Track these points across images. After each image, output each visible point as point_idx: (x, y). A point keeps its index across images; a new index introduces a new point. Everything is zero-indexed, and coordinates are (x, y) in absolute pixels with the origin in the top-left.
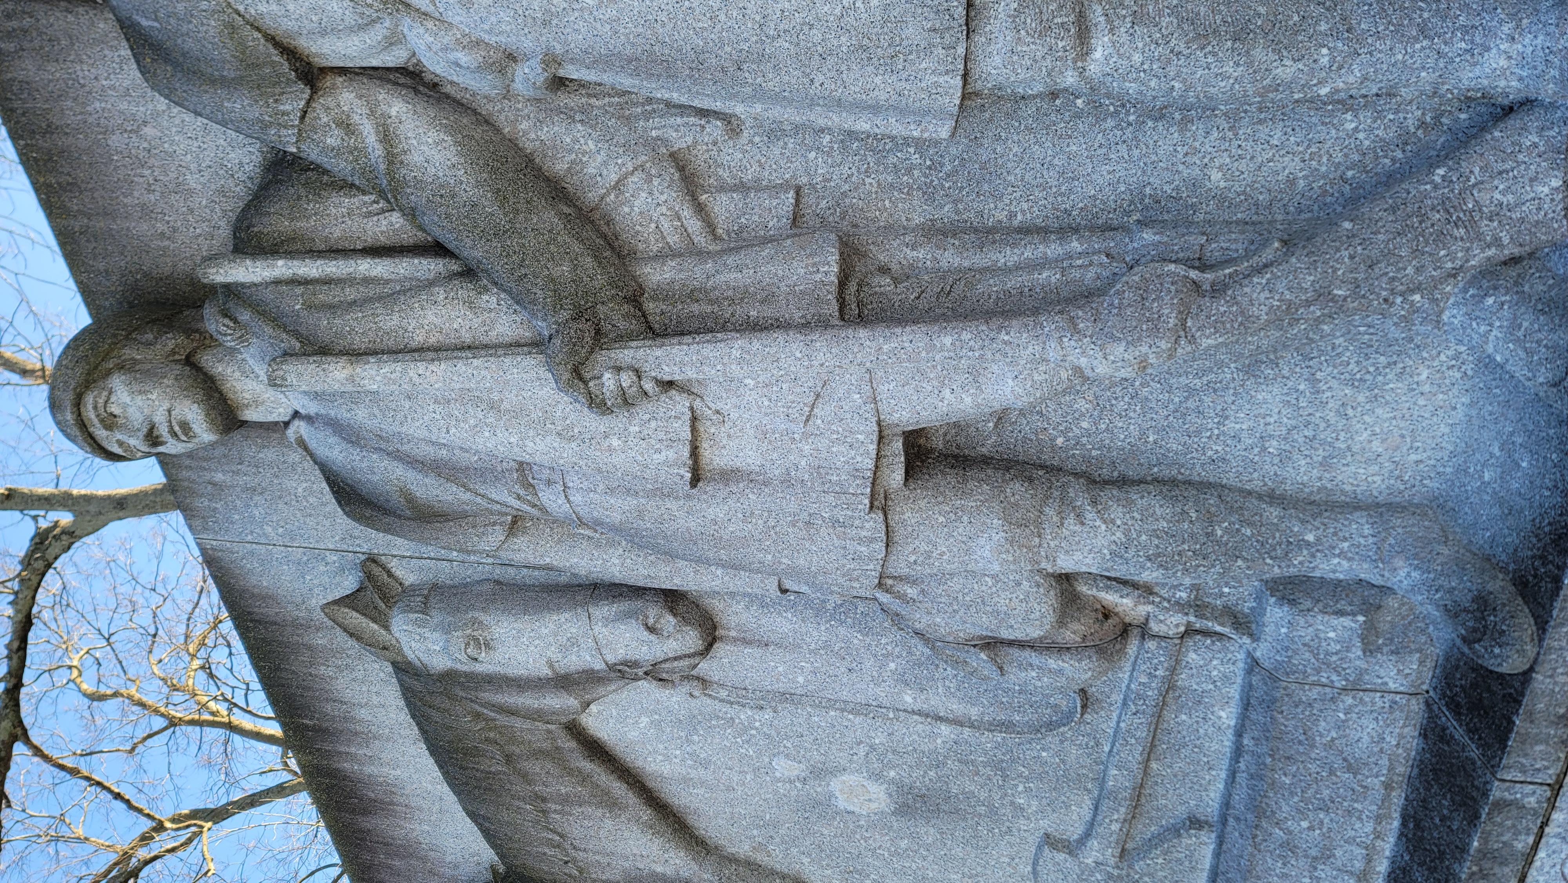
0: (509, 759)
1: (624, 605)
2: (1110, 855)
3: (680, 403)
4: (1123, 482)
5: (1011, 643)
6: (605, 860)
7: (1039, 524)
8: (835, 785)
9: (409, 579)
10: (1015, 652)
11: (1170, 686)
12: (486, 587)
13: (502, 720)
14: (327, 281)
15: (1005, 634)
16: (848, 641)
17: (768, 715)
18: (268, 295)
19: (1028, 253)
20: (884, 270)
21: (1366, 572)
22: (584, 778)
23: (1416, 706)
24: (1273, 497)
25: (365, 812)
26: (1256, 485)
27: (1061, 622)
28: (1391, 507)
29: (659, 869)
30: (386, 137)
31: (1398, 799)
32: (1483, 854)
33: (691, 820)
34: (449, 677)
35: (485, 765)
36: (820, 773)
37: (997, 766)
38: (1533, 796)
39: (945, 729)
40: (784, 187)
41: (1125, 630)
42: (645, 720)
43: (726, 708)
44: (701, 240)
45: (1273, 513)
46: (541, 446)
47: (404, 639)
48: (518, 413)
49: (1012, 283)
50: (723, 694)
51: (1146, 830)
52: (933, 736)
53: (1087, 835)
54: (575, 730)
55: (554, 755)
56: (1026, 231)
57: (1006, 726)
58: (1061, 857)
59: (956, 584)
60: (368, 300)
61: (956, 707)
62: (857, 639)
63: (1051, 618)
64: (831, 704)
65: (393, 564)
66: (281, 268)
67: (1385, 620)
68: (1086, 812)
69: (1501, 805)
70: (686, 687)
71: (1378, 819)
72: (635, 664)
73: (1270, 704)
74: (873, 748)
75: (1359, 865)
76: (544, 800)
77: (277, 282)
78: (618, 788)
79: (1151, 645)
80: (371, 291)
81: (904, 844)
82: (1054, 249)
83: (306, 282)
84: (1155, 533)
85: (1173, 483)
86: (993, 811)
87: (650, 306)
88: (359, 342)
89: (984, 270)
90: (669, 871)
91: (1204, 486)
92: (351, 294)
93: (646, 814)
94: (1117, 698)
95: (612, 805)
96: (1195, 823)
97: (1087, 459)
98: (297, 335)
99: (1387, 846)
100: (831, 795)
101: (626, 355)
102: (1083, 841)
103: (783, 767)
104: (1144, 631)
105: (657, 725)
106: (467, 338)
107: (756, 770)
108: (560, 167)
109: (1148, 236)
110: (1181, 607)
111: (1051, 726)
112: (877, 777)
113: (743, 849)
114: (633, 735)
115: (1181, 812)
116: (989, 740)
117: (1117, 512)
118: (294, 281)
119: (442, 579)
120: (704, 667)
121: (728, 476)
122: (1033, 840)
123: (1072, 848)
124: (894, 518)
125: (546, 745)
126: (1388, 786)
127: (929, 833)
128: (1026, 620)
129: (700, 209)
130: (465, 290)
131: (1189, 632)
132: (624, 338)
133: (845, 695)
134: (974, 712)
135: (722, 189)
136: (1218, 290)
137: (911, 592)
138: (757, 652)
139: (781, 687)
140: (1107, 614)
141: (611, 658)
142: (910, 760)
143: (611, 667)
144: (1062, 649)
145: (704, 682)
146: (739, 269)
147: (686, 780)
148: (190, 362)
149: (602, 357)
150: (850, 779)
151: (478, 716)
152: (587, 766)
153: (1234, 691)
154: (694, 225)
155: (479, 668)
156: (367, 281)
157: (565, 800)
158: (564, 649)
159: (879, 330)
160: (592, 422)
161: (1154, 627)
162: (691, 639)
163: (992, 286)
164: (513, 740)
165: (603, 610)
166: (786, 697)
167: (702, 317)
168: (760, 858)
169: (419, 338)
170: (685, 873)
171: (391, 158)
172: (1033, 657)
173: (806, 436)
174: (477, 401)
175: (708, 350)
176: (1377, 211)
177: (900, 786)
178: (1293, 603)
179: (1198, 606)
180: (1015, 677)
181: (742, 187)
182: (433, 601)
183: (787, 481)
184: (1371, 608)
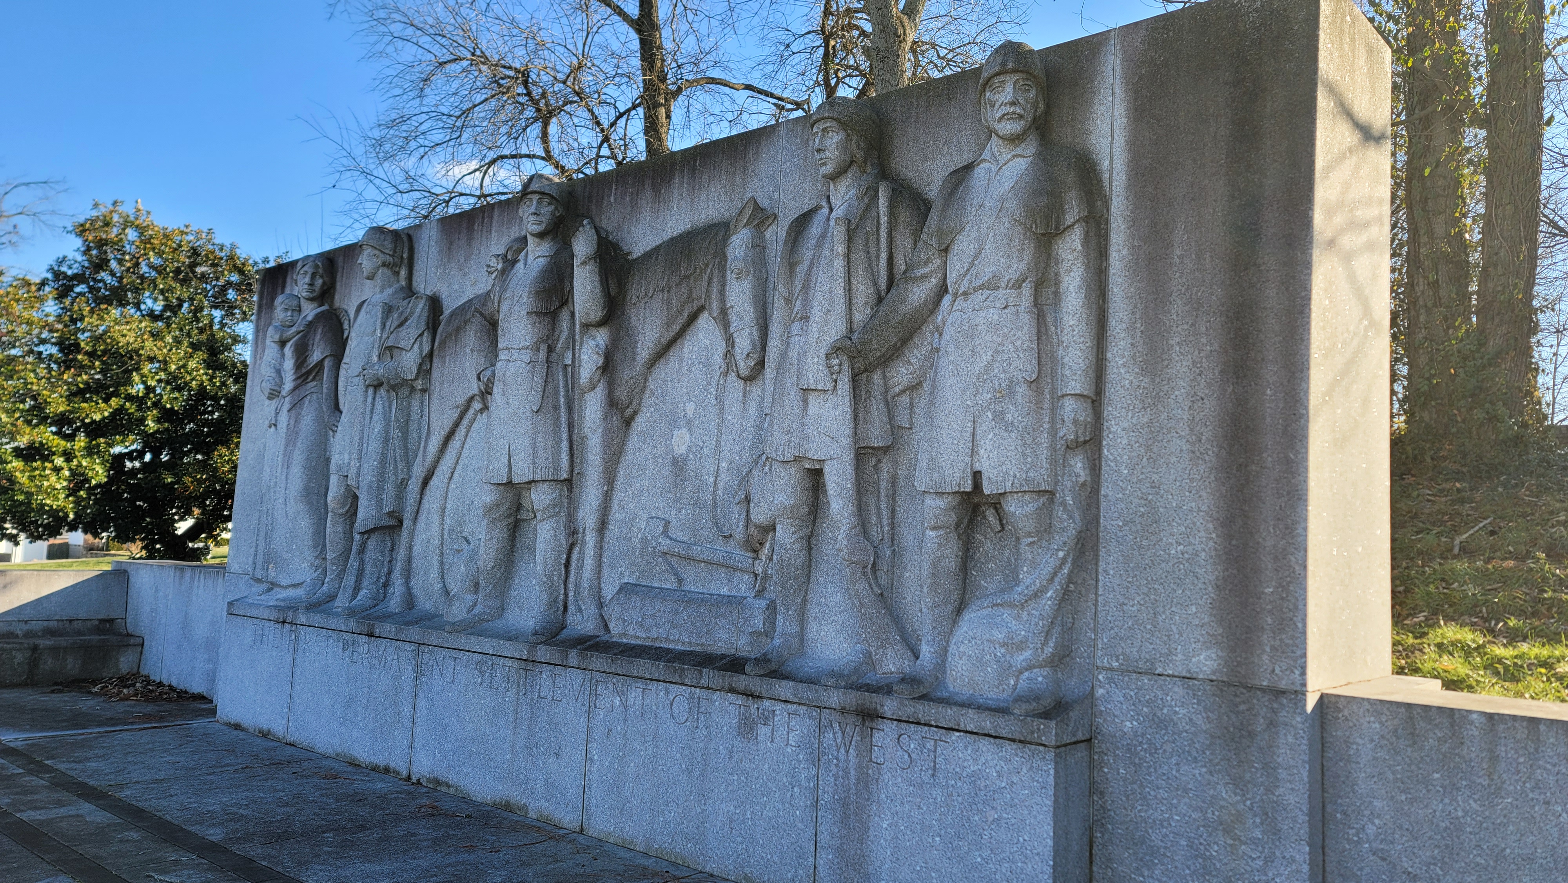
0: (687, 277)
1: (758, 343)
2: (663, 548)
3: (830, 386)
4: (809, 549)
5: (748, 507)
6: (640, 317)
7: (792, 518)
8: (684, 431)
9: (768, 234)
10: (745, 509)
11: (735, 569)
12: (765, 274)
13: (706, 277)
14: (878, 240)
15: (752, 505)
16: (747, 439)
17: (713, 402)
18: (874, 213)
19: (885, 513)
20: (879, 461)
21: (779, 630)
22: (680, 312)
23: (733, 651)
24: (805, 601)
25: (653, 185)
26: (809, 595)
27: (757, 526)
28: (802, 640)
29: (639, 345)
30: (924, 277)
31: (698, 649)
32: (683, 670)
33: (662, 360)
34: (724, 258)
35: (684, 265)
36: (689, 424)
37: (697, 503)
38: (704, 682)
39: (712, 480)
40: (911, 423)
41: (756, 551)
42: (708, 342)
43: (715, 382)
44: (892, 392)
45: (799, 600)
46: (814, 330)
47: (740, 235)
48: (826, 321)
49: (873, 508)
50: (722, 382)
51: (675, 562)
52: (709, 474)
53: (671, 539)
54: (701, 309)
55: (690, 299)
56: (893, 511)
57: (715, 506)
58: (661, 528)
59: (769, 486)
60: (869, 259)
61: (721, 485)
62: (748, 443)
63: (758, 523)
64: (720, 431)
65: (773, 227)
66: (884, 219)
67: (762, 639)
68: (680, 539)
69: (701, 672)
70: (723, 365)
71: (690, 643)
72: (733, 346)
73: (730, 603)
74: (702, 448)
75: (671, 638)
76: (669, 291)
77: (878, 217)
78: (676, 328)
79: (750, 561)
80: (873, 259)
81: (660, 460)
82: (885, 521)
83: (878, 230)
84: (790, 559)
85: (810, 566)
86: (679, 500)
87: (865, 375)
88: (853, 256)
89: (879, 497)
90: (639, 350)
91: (809, 577)
92: (872, 251)
93: (665, 340)
94: (729, 549)
95: (668, 325)
96: (680, 581)
97: (818, 535)
98: (857, 227)
99: (680, 647)
100: (679, 428)
101: (846, 367)
102: (668, 537)
103: (691, 407)
104: (755, 559)
105: (706, 348)
106: (854, 301)
107: (688, 394)
108: (916, 340)
109: (888, 553)
110: (765, 571)
111: (716, 523)
112: (689, 449)
113: (651, 385)
114: (701, 336)
115: (684, 576)
116: (709, 498)
117: (797, 546)
118: (878, 223)
119: (768, 251)
120: (732, 376)
121: (805, 402)
122: (667, 517)
123: (665, 533)
124: (792, 464)
125: (694, 295)
126: (702, 644)
127: (666, 472)
128: (757, 514)
129: (904, 391)
130: (872, 300)
131: (756, 575)
132: (852, 366)
133: (724, 437)
134: (720, 492)
135: (911, 399)
136: (864, 574)
137: (766, 469)
138: (740, 399)
139: (726, 408)
140: (762, 544)
141: (735, 335)
142: (698, 464)
143: (731, 335)
144: (747, 527)
145: (726, 373)
146: (878, 409)
147: (681, 360)
148: (852, 162)
149: (845, 358)
150: (687, 437)
151: (707, 265)
152: (686, 314)
153: (734, 593)
154: (897, 390)
155: (729, 273)
156: (878, 256)
157: (669, 302)
158: (738, 314)
159: (854, 462)
160: (823, 350)
161: (757, 562)
162: (744, 372)
163: (871, 500)
164: (696, 280)
165: (755, 332)
166: (722, 410)
167: (860, 396)
168: (647, 394)
169: (854, 282)
170: (638, 358)
171: (916, 279)
172: (743, 517)
173: (819, 433)
174: (830, 305)
175: (847, 398)
176: (888, 619)
177: (686, 459)
178: (767, 609)
179: (766, 577)
180: (735, 509)
181: (912, 406)
182: (757, 249)
183: (804, 424)
184: (766, 634)
